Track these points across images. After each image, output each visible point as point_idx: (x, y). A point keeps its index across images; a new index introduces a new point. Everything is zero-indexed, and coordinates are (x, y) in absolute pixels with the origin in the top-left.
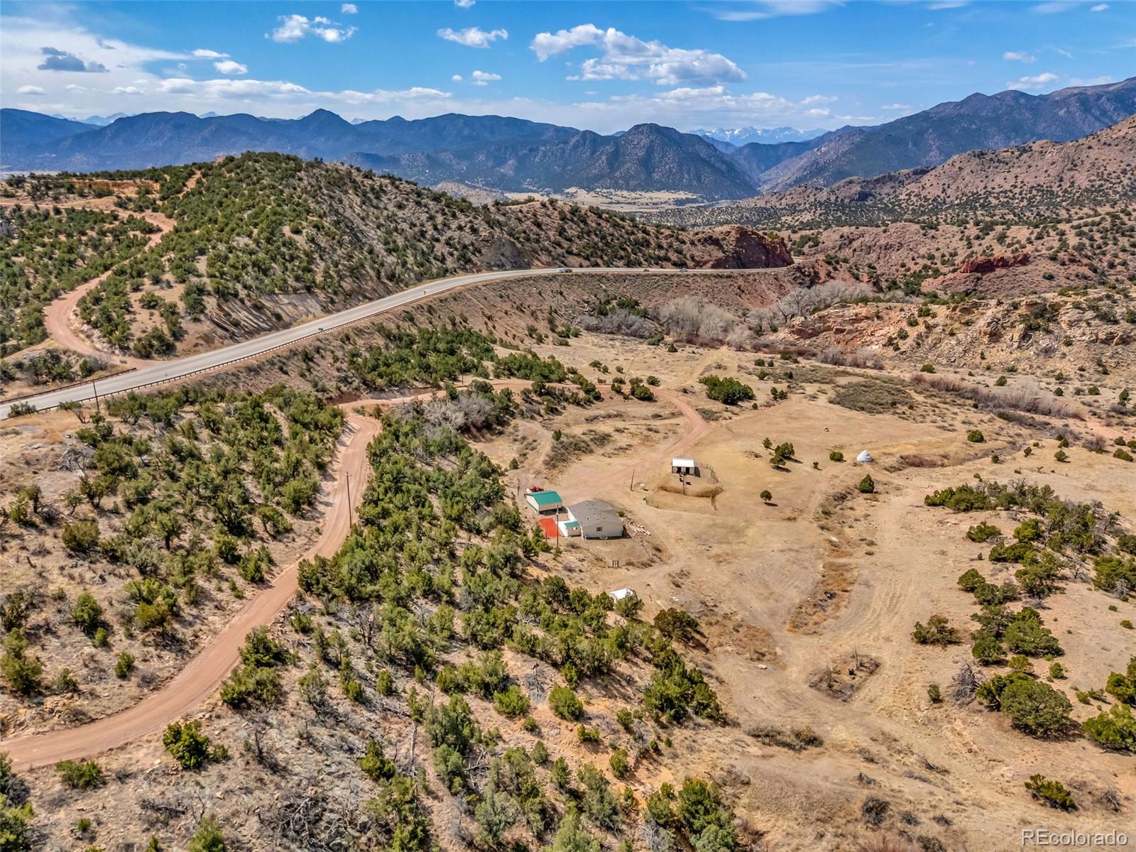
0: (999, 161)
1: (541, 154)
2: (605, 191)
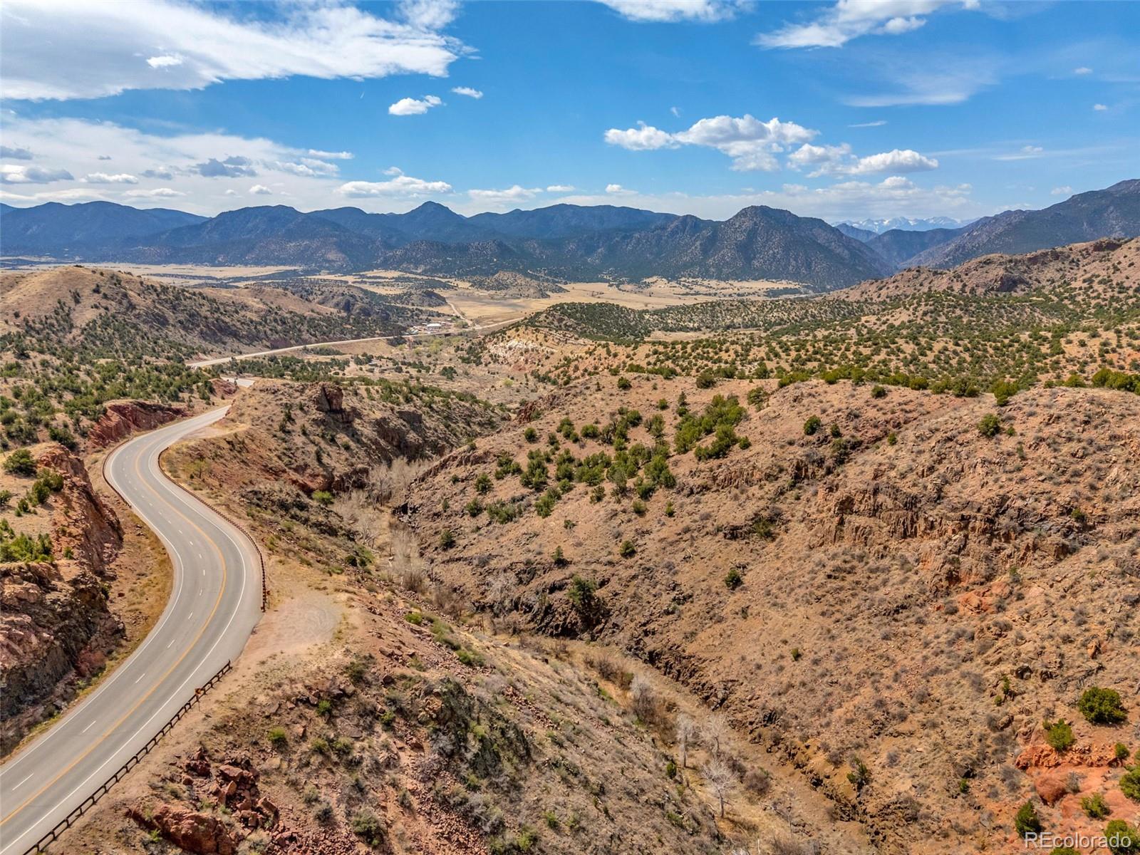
1: (634, 241)
2: (691, 280)
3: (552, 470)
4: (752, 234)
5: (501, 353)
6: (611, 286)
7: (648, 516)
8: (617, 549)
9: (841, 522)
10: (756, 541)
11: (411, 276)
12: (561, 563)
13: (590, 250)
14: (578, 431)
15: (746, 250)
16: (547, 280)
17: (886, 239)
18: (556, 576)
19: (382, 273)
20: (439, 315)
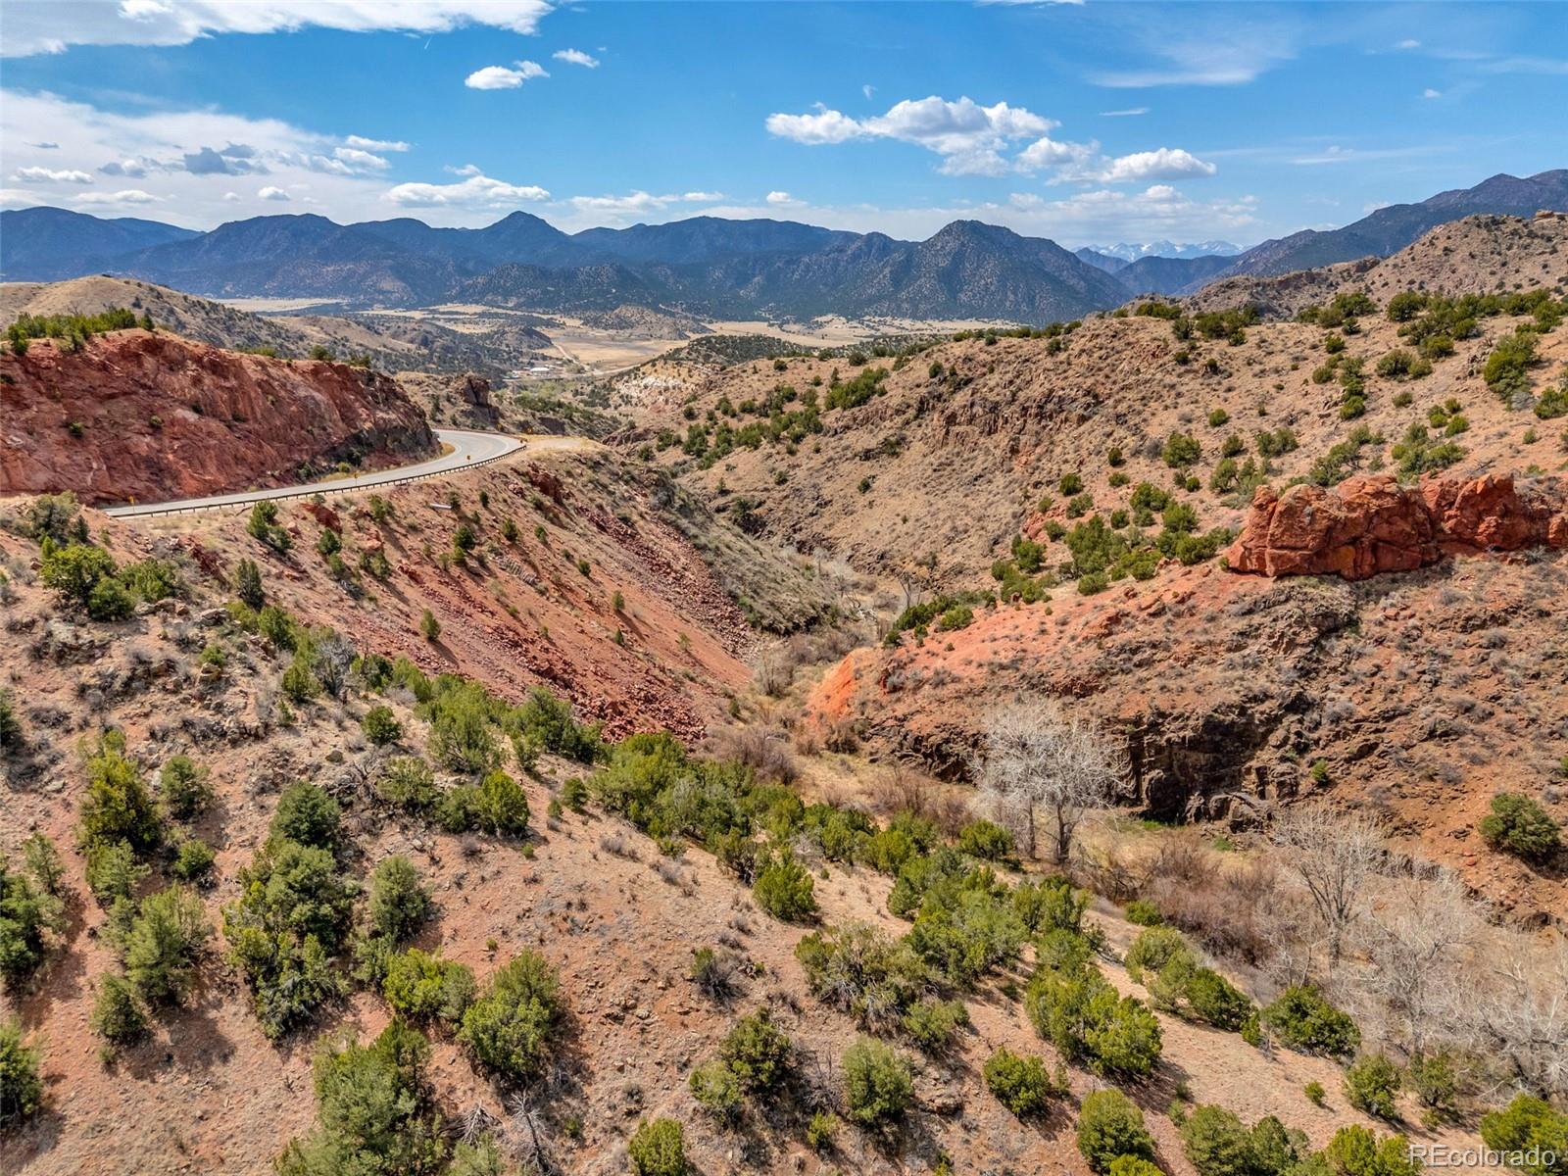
0: (1532, 235)
1: (802, 267)
2: (877, 319)
3: (712, 440)
4: (958, 258)
5: (634, 393)
6: (771, 325)
7: (799, 455)
8: (772, 480)
9: (947, 433)
10: (884, 459)
11: (500, 311)
12: (724, 492)
13: (743, 279)
14: (736, 405)
15: (951, 279)
16: (686, 318)
17: (1139, 269)
18: (721, 501)
19: (460, 308)
20: (544, 358)
